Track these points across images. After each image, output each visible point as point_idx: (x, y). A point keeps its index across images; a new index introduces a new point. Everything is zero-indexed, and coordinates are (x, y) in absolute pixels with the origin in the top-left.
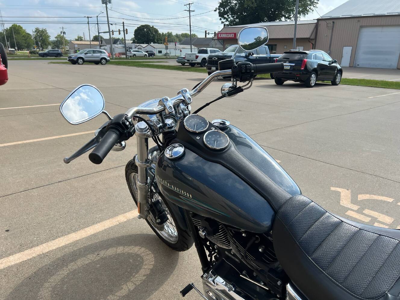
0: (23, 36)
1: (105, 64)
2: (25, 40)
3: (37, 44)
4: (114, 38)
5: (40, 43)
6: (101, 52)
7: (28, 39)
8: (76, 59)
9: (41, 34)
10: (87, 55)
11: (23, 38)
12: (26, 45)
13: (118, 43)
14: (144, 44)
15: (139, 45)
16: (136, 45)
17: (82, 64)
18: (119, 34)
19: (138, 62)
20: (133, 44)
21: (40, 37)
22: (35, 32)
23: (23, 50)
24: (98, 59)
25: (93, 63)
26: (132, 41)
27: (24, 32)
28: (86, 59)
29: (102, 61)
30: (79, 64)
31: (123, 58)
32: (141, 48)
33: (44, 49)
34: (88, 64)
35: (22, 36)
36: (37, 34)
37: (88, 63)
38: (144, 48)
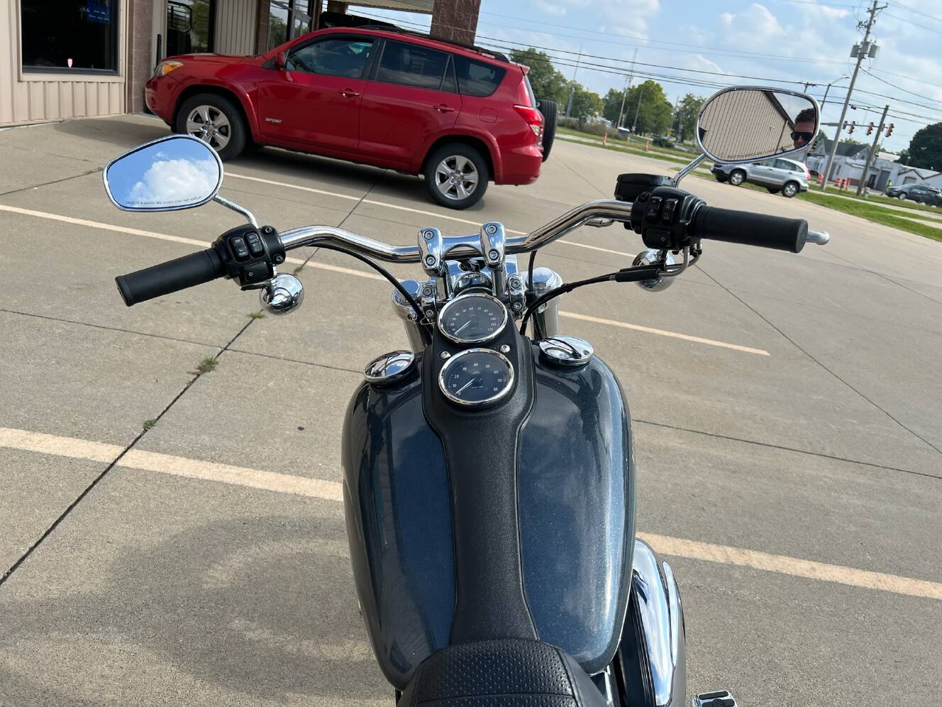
0: (657, 107)
1: (790, 197)
2: (657, 115)
3: (676, 126)
4: (854, 142)
5: (681, 127)
6: (794, 167)
7: (663, 115)
8: (728, 172)
9: (692, 109)
10: (758, 167)
11: (655, 111)
12: (654, 125)
13: (858, 154)
14: (930, 169)
15: (911, 170)
16: (905, 169)
17: (738, 185)
18: (868, 134)
19: (881, 210)
20: (896, 164)
21: (687, 115)
22: (683, 102)
23: (646, 134)
24: (781, 182)
25: (766, 189)
26: (898, 158)
27: (661, 99)
28: (750, 175)
29: (788, 189)
30: (731, 183)
31: (849, 194)
32: (915, 179)
33: (686, 139)
34: (752, 188)
35: (655, 105)
36: (685, 106)
37: (753, 185)
38: (923, 179)
